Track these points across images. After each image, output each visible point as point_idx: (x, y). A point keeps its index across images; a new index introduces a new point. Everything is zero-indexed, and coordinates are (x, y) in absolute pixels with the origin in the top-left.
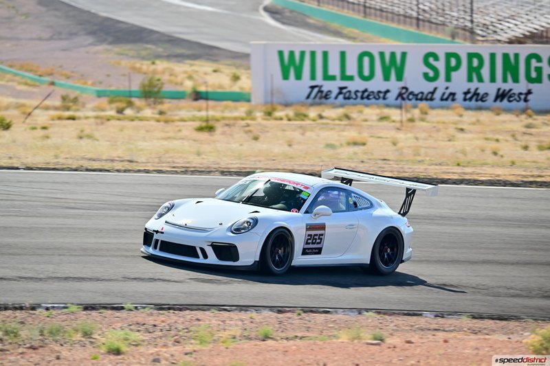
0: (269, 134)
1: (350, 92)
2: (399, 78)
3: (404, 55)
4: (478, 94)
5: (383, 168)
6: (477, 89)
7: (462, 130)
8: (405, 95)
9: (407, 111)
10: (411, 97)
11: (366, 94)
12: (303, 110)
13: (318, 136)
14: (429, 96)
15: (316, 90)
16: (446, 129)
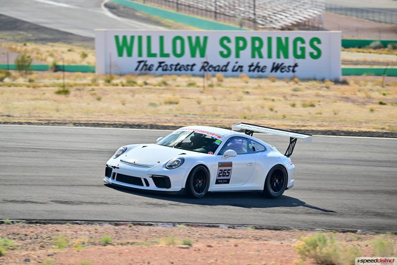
0: (108, 96)
1: (166, 65)
2: (202, 55)
3: (206, 38)
4: (259, 67)
5: (191, 120)
6: (258, 63)
7: (247, 93)
8: (206, 67)
9: (208, 79)
10: (211, 69)
11: (178, 67)
12: (133, 79)
13: (144, 97)
14: (224, 68)
15: (142, 64)
16: (236, 92)
